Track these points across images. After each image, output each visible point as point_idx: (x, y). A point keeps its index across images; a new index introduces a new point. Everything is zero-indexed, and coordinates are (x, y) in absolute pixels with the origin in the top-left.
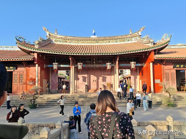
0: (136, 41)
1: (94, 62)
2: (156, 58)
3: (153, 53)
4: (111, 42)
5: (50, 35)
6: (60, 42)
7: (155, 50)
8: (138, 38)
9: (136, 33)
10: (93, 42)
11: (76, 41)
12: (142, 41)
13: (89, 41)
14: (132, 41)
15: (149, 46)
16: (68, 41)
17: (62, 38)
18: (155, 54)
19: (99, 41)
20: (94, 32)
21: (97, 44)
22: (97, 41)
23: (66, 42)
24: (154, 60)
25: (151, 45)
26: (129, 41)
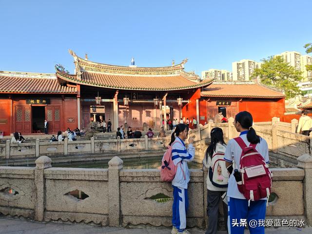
0: (179, 75)
1: (134, 97)
2: (202, 96)
3: (199, 90)
4: (152, 74)
5: (79, 61)
6: (92, 70)
7: (201, 88)
8: (180, 71)
9: (179, 66)
10: (132, 72)
11: (112, 70)
12: (187, 75)
13: (127, 71)
14: (174, 74)
15: (196, 83)
16: (102, 70)
17: (94, 65)
18: (201, 91)
19: (139, 72)
20: (133, 61)
21: (136, 75)
22: (137, 72)
23: (100, 71)
24: (200, 97)
25: (197, 82)
26: (171, 74)
